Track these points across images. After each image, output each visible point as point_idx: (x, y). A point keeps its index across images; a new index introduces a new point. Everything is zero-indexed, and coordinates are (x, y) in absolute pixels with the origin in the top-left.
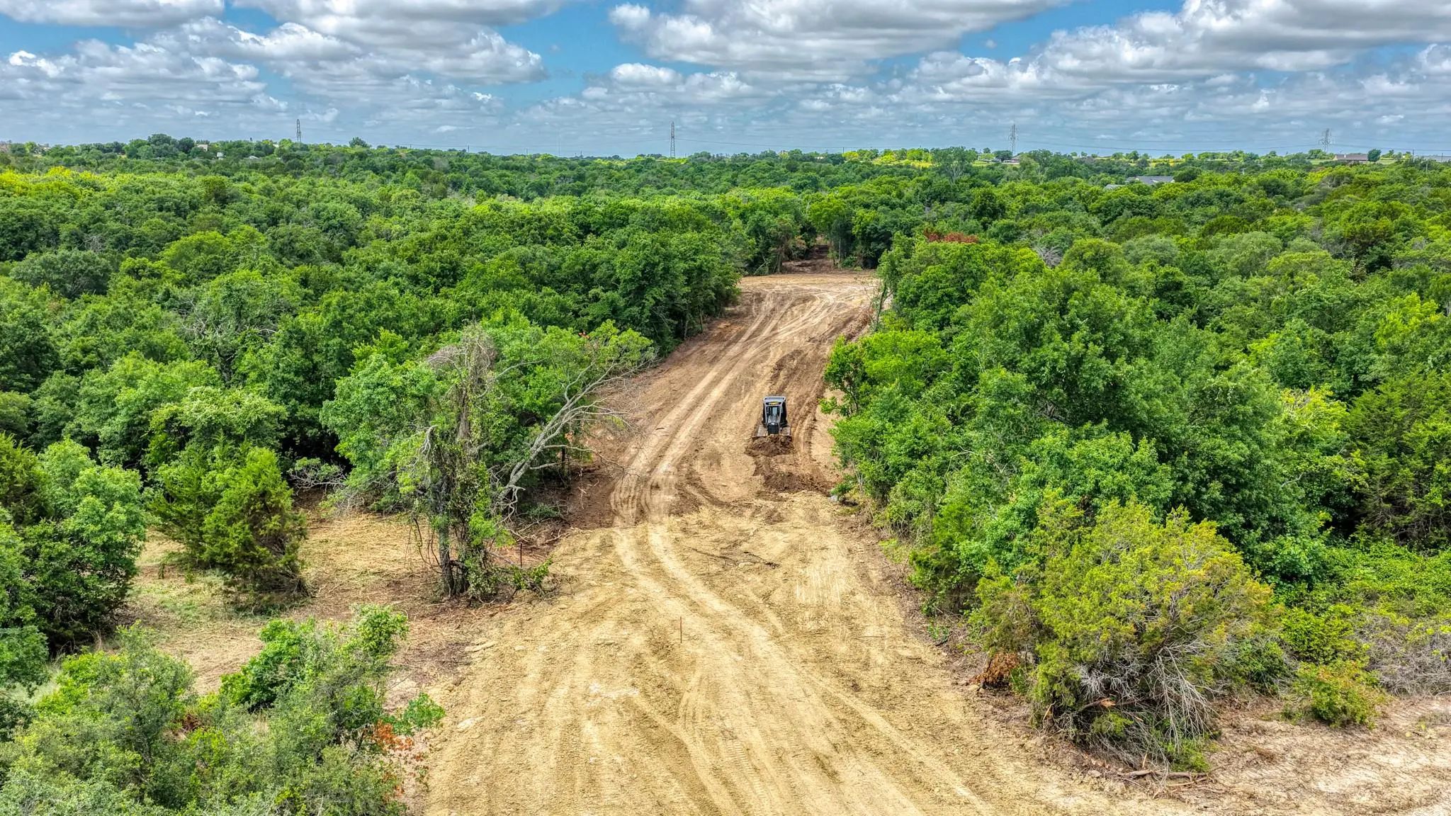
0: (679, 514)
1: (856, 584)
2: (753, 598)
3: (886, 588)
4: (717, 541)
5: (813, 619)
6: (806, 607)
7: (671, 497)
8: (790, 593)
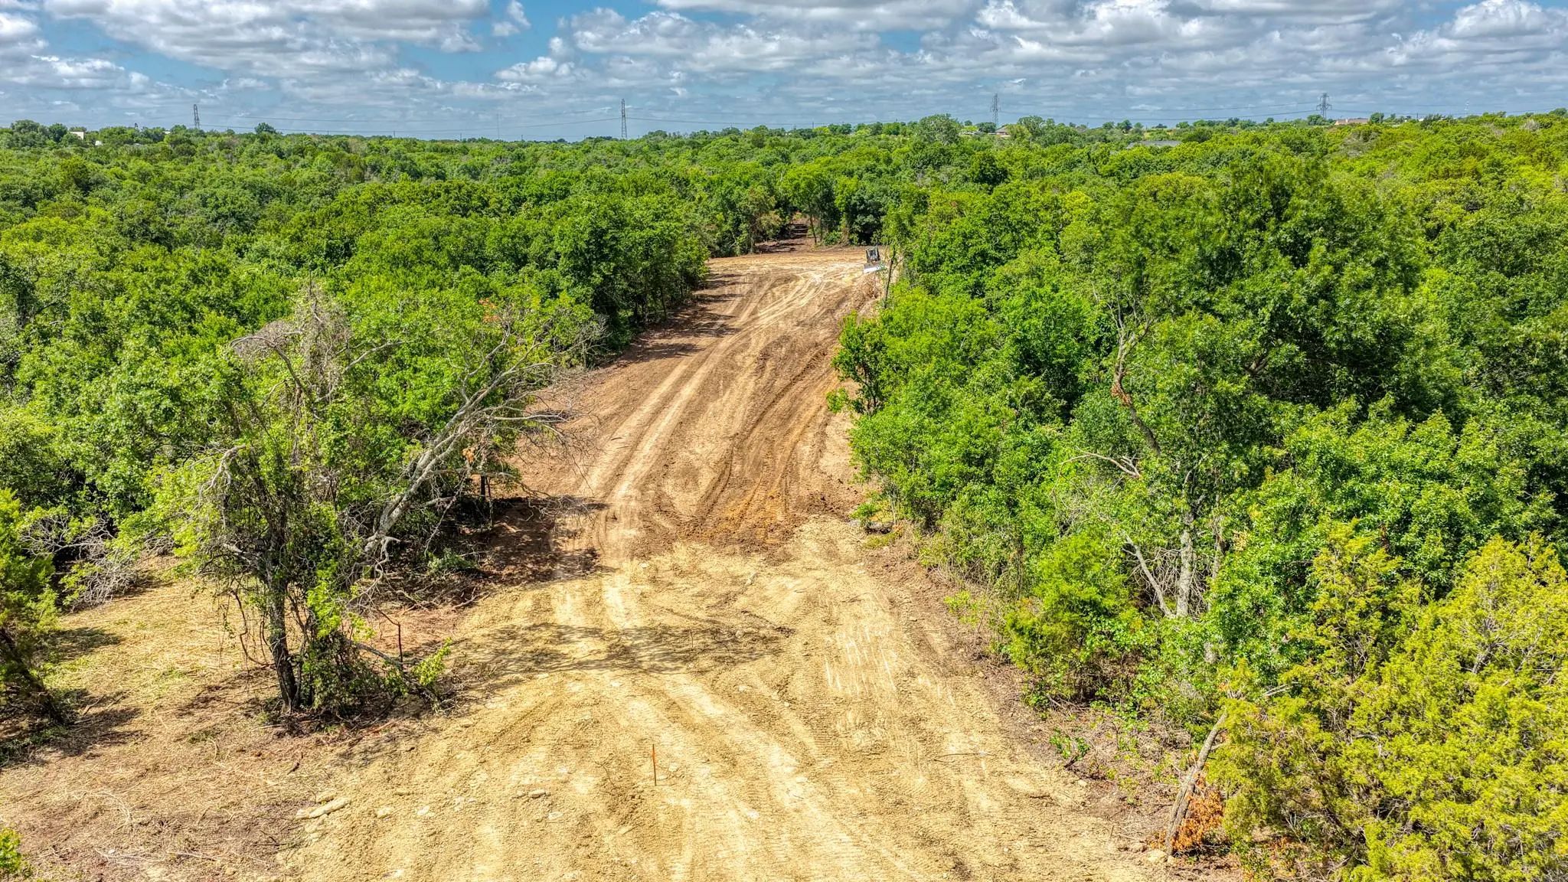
0: (644, 556)
1: (915, 659)
2: (764, 689)
3: (959, 660)
4: (701, 595)
5: (861, 726)
6: (845, 702)
7: (633, 532)
8: (819, 680)
